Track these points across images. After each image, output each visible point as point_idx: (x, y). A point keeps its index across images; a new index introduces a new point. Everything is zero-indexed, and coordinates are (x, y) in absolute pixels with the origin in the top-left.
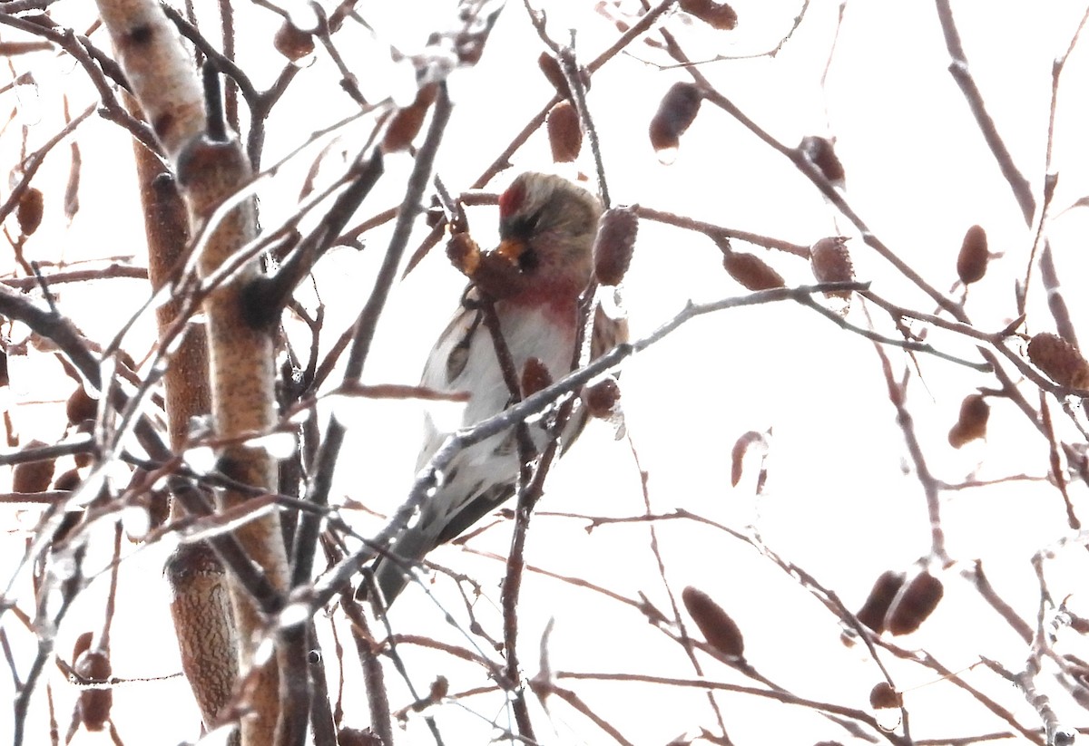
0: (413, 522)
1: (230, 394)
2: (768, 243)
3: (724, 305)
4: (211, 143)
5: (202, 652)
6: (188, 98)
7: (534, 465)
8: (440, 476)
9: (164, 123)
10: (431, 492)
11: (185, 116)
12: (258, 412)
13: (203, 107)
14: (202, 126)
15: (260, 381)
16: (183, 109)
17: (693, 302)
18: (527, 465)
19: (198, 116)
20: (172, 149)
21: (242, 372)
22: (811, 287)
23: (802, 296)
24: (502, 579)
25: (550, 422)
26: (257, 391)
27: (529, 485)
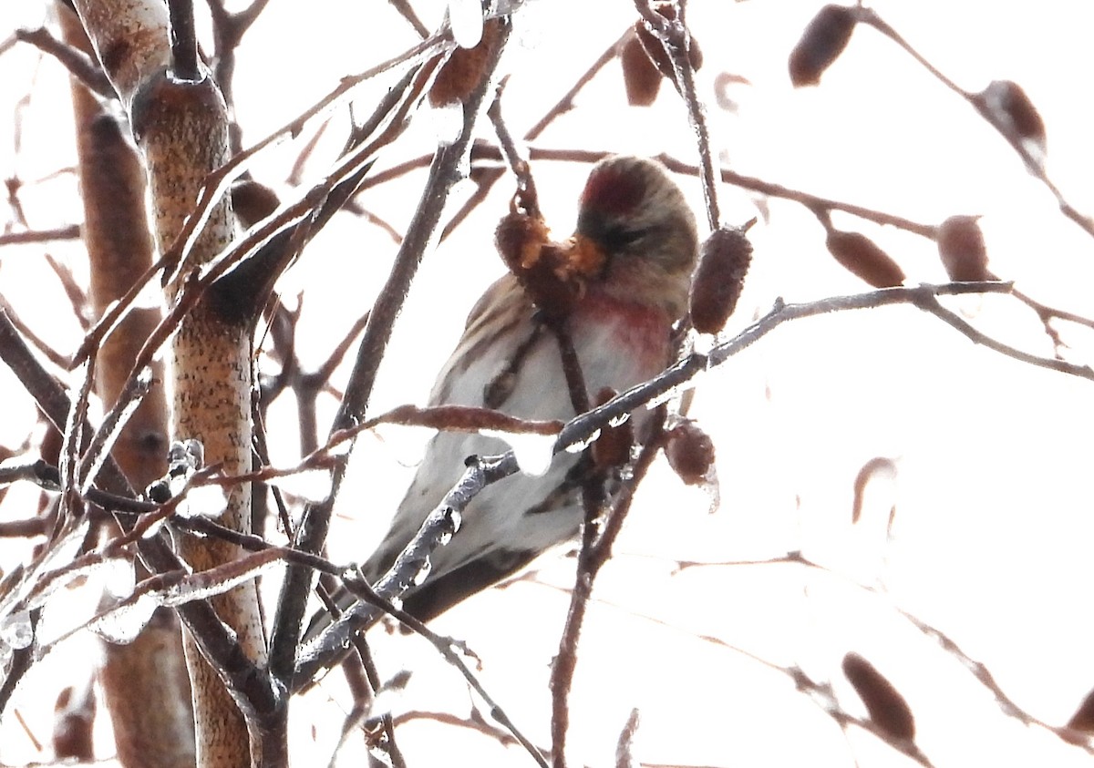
0: (421, 578)
1: (195, 406)
2: (881, 219)
3: (824, 307)
4: (178, 81)
5: (140, 731)
6: (149, 23)
7: (602, 522)
8: (456, 518)
9: (117, 54)
10: (446, 539)
11: (145, 44)
12: (228, 430)
13: (169, 35)
14: (167, 58)
15: (233, 391)
16: (143, 35)
17: (786, 302)
18: (594, 522)
19: (161, 46)
20: (126, 87)
21: (210, 378)
22: (935, 287)
23: (923, 298)
24: (553, 658)
25: (626, 473)
26: (229, 403)
27: (594, 544)
